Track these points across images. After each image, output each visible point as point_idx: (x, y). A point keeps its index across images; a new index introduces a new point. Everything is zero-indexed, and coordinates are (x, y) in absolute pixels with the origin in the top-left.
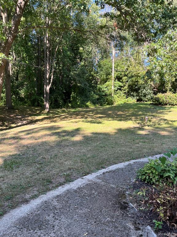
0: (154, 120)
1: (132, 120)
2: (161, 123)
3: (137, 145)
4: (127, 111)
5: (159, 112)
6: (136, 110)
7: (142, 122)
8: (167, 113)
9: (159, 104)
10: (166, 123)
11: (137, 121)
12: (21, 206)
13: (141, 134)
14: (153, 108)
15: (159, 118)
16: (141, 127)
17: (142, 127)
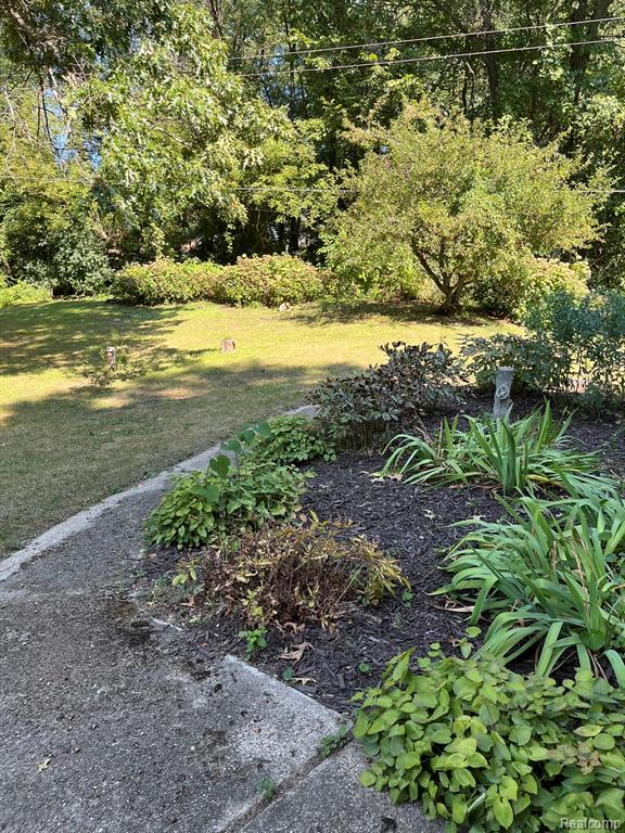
0: (135, 355)
1: (58, 367)
2: (161, 362)
3: (110, 445)
4: (24, 334)
5: (144, 329)
6: (60, 327)
7: (98, 369)
8: (171, 328)
9: (135, 300)
10: (176, 362)
11: (77, 368)
13: (107, 407)
14: (121, 317)
15: (150, 349)
16: (98, 385)
17: (102, 383)
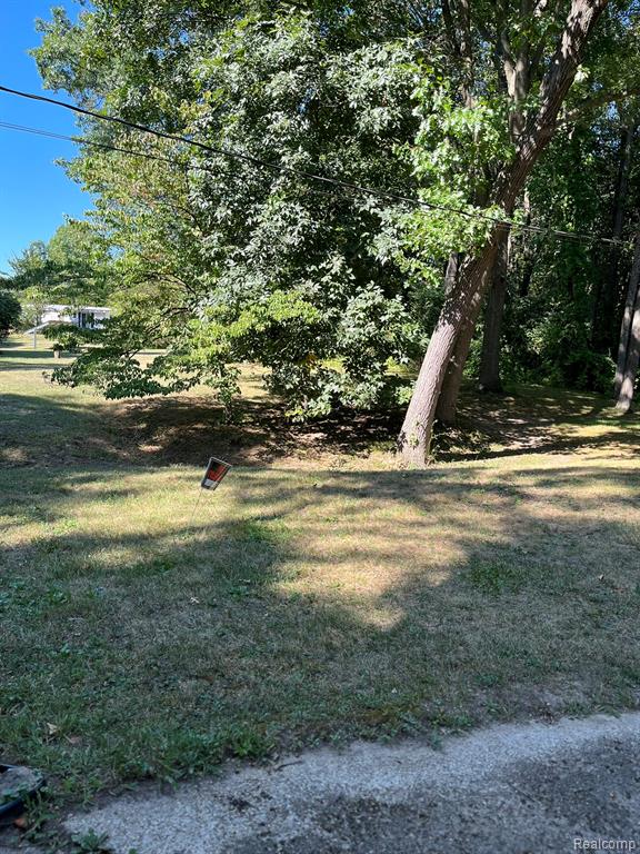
12: (528, 723)
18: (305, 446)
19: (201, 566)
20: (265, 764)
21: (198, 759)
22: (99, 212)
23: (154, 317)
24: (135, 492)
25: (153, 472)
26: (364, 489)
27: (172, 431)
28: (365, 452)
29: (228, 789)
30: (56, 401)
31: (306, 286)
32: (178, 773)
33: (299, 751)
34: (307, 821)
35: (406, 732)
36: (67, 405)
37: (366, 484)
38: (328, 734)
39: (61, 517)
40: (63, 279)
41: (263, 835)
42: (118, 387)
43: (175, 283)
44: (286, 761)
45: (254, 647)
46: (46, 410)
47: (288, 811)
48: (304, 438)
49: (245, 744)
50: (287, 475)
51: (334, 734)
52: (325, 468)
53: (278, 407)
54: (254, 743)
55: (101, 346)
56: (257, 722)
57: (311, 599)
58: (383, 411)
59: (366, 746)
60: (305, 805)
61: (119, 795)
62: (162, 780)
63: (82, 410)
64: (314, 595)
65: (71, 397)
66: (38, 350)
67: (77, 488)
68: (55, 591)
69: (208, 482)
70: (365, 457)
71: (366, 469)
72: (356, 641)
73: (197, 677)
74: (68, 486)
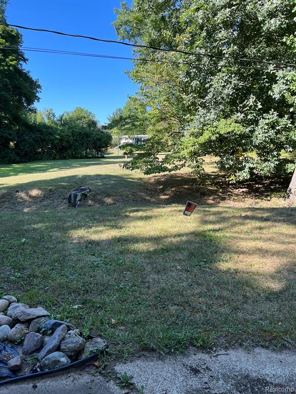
18: (237, 195)
19: (183, 252)
20: (208, 353)
21: (176, 345)
22: (141, 92)
23: (166, 137)
24: (156, 217)
25: (164, 207)
26: (267, 217)
27: (173, 189)
28: (269, 198)
29: (190, 362)
30: (125, 177)
31: (237, 115)
32: (167, 350)
33: (226, 348)
34: (229, 385)
35: (286, 346)
36: (129, 178)
37: (269, 214)
38: (242, 342)
39: (124, 227)
40: (127, 123)
41: (206, 388)
42: (150, 169)
43: (174, 121)
44: (220, 353)
45: (206, 292)
46: (121, 181)
47: (219, 379)
48: (236, 191)
49: (199, 341)
50: (226, 210)
51: (245, 342)
52: (247, 206)
53: (224, 176)
54: (203, 342)
55: (143, 152)
56: (205, 331)
57: (236, 271)
58: (279, 177)
59: (263, 351)
60: (229, 377)
61: (139, 357)
62: (159, 353)
63: (136, 180)
64: (237, 269)
65: (131, 175)
66: (119, 155)
67: (132, 214)
68: (120, 259)
69: (186, 212)
70: (269, 200)
71: (269, 206)
72: (259, 295)
73: (178, 305)
74: (128, 214)
